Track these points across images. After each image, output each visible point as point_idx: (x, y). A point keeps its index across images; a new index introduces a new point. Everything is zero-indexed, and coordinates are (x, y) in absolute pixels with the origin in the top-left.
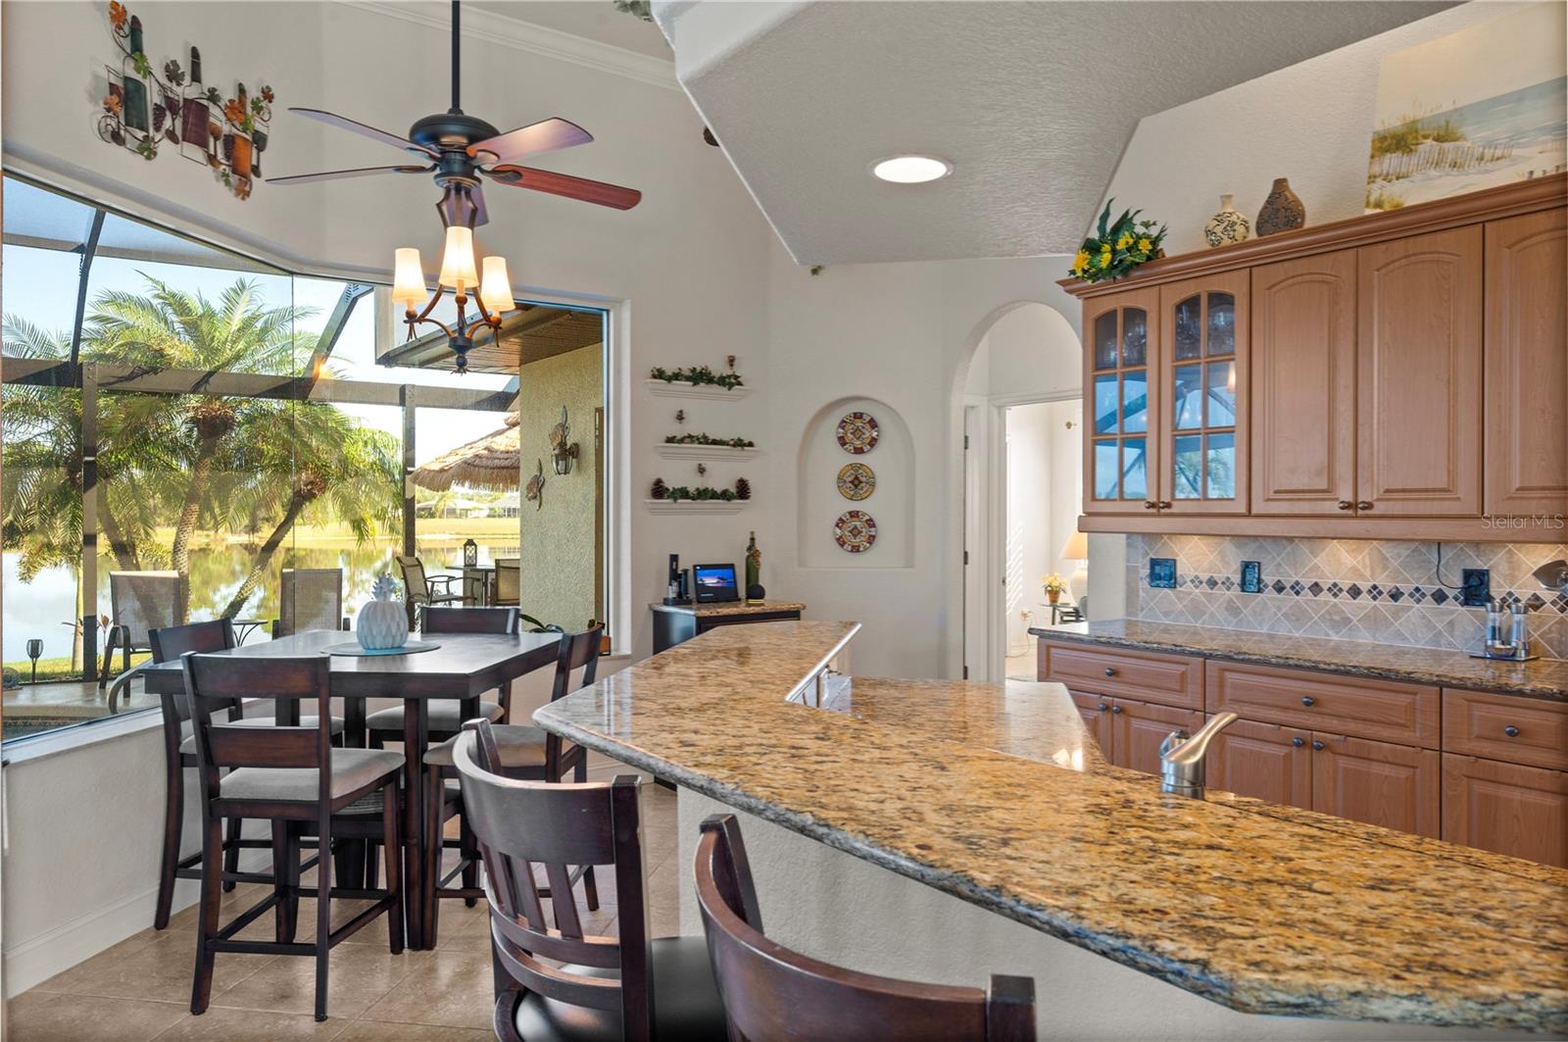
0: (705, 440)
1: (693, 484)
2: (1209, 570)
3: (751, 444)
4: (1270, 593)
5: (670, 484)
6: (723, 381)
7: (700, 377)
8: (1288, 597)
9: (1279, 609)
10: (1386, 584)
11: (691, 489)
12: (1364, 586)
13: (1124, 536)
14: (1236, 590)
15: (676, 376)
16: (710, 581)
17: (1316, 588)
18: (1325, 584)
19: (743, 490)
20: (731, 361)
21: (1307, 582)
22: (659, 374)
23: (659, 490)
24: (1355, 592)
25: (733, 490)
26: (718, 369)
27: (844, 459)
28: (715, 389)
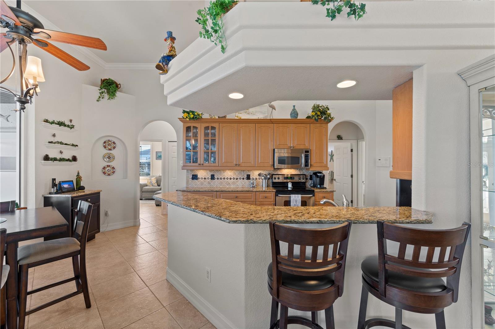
0: (61, 143)
1: (59, 156)
2: (205, 176)
3: (77, 146)
4: (216, 180)
5: (51, 156)
6: (68, 126)
7: (61, 124)
8: (220, 180)
9: (218, 182)
10: (235, 177)
11: (58, 158)
12: (232, 178)
13: (186, 170)
14: (210, 180)
15: (53, 123)
16: (66, 186)
17: (224, 178)
18: (226, 178)
19: (74, 159)
20: (71, 121)
21: (223, 178)
22: (46, 121)
23: (47, 158)
24: (231, 179)
25: (71, 159)
26: (67, 123)
27: (106, 151)
28: (66, 128)
